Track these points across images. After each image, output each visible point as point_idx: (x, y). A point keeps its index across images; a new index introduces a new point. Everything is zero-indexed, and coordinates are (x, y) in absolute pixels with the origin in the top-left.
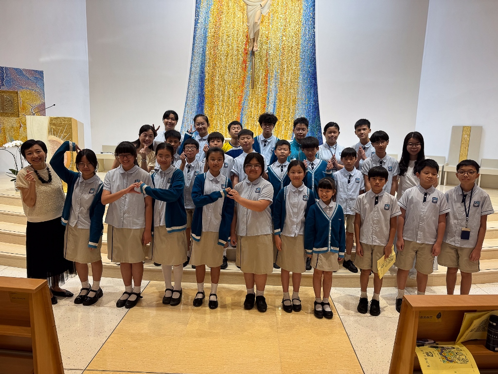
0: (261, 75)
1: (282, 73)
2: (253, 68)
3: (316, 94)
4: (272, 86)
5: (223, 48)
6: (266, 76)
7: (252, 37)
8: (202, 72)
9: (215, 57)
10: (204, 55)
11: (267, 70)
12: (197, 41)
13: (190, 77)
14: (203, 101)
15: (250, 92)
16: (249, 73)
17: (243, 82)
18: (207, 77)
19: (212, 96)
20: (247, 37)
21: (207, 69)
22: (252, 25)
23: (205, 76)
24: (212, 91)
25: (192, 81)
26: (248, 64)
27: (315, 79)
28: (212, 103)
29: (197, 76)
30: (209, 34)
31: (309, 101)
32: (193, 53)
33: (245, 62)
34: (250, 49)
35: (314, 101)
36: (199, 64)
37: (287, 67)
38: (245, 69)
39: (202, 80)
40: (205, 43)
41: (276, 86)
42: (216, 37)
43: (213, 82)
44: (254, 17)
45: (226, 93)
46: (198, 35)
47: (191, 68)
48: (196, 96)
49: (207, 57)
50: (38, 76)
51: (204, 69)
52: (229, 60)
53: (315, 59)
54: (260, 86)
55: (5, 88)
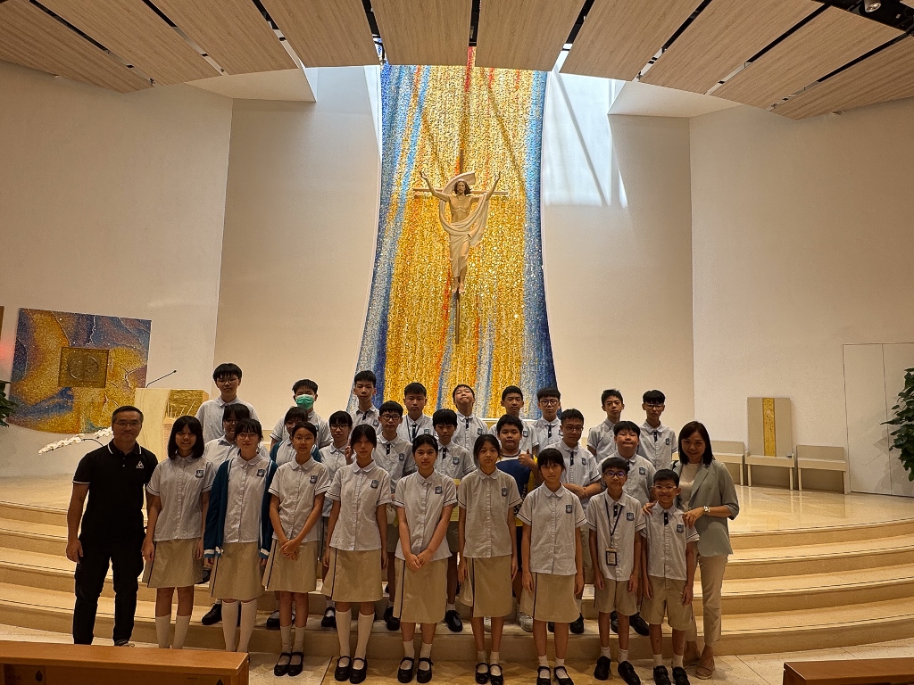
0: (469, 324)
1: (499, 321)
2: (458, 315)
3: (549, 352)
5: (415, 289)
6: (477, 326)
7: (456, 275)
8: (384, 321)
9: (403, 299)
10: (387, 298)
11: (479, 319)
12: (378, 279)
13: (366, 328)
15: (455, 346)
16: (452, 323)
17: (444, 335)
18: (390, 328)
19: (397, 355)
21: (390, 317)
22: (456, 260)
23: (387, 327)
24: (398, 346)
25: (368, 333)
26: (451, 310)
27: (547, 330)
28: (397, 364)
29: (376, 327)
30: (395, 272)
31: (540, 361)
32: (371, 296)
33: (445, 307)
34: (454, 291)
35: (547, 361)
36: (381, 309)
37: (507, 315)
38: (446, 317)
39: (383, 331)
40: (389, 282)
41: (491, 340)
42: (405, 274)
43: (398, 335)
44: (460, 250)
45: (418, 349)
46: (379, 273)
47: (368, 316)
48: (374, 354)
49: (392, 301)
50: (142, 328)
51: (386, 317)
52: (423, 304)
53: (545, 304)
54: (467, 339)
55: (90, 345)
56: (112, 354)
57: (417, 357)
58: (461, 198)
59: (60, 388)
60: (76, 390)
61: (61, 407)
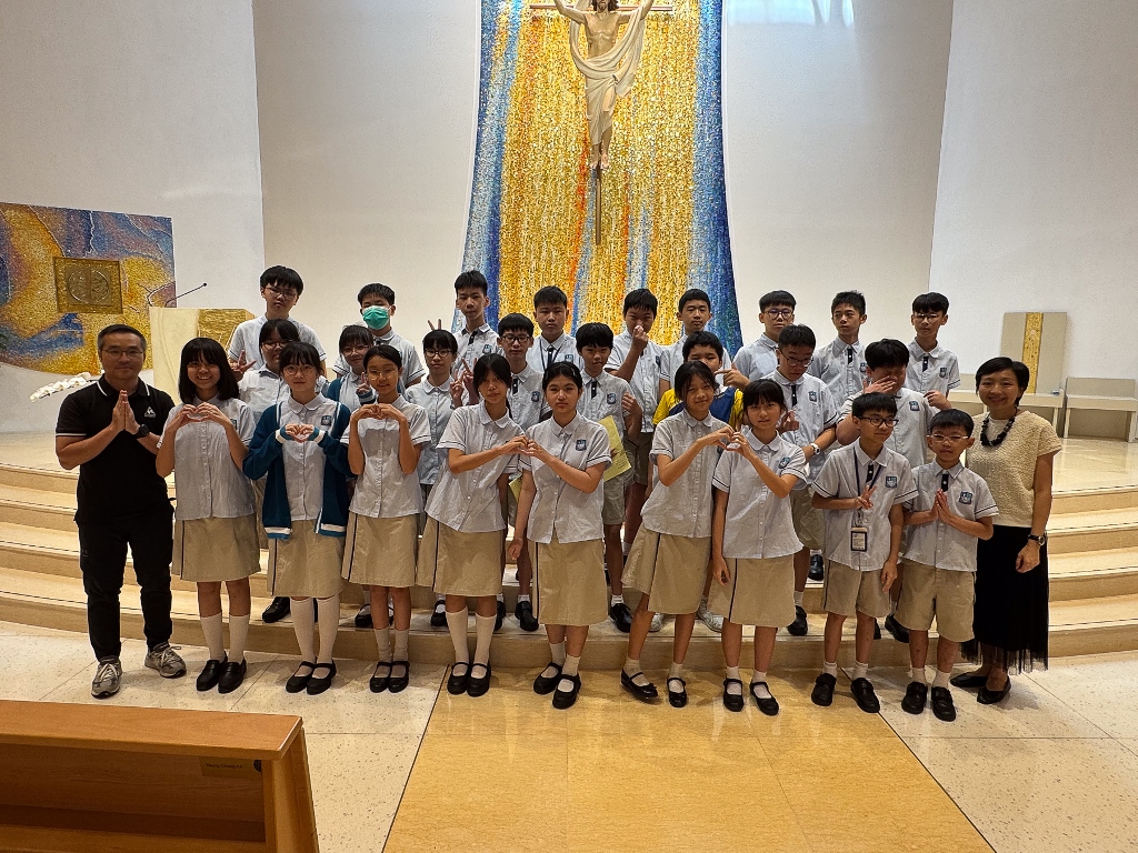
0: (616, 214)
1: (657, 210)
2: (598, 202)
4: (637, 239)
6: (626, 218)
7: (595, 142)
8: (495, 213)
9: (521, 179)
10: (497, 180)
11: (628, 208)
12: (484, 153)
13: (470, 224)
15: (594, 247)
16: (590, 213)
17: (579, 232)
18: (504, 223)
21: (504, 207)
22: (597, 118)
23: (500, 222)
24: (516, 250)
25: (474, 231)
26: (589, 195)
27: (725, 223)
28: (515, 276)
29: (485, 223)
30: (507, 138)
31: (713, 267)
32: (475, 177)
33: (581, 191)
34: (593, 165)
35: (724, 267)
36: (489, 196)
37: (668, 200)
38: (581, 205)
39: (494, 228)
40: (500, 155)
41: (645, 239)
42: (522, 143)
43: (516, 231)
44: (602, 101)
45: (544, 254)
46: (485, 141)
47: (472, 207)
49: (505, 185)
50: (161, 228)
51: (498, 207)
52: (550, 187)
54: (612, 236)
55: (93, 254)
56: (124, 267)
58: (602, 15)
59: (61, 315)
60: (84, 317)
61: (68, 340)
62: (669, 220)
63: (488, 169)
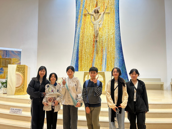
0: (100, 49)
1: (108, 48)
2: (97, 47)
3: (122, 55)
4: (104, 53)
5: (85, 40)
6: (102, 49)
7: (96, 35)
8: (78, 49)
9: (83, 43)
10: (78, 43)
11: (102, 47)
12: (76, 38)
13: (73, 51)
14: (78, 60)
15: (96, 55)
16: (95, 49)
17: (93, 52)
19: (81, 57)
20: (94, 36)
21: (79, 48)
22: (96, 31)
24: (82, 55)
25: (74, 52)
27: (122, 49)
28: (81, 60)
29: (76, 51)
30: (80, 36)
31: (120, 58)
32: (74, 43)
33: (94, 45)
34: (96, 40)
36: (77, 46)
37: (110, 45)
38: (94, 47)
39: (78, 52)
40: (79, 39)
41: (106, 53)
42: (83, 37)
43: (82, 53)
44: (96, 28)
45: (87, 56)
46: (76, 37)
47: (74, 48)
48: (76, 58)
49: (80, 44)
50: (19, 53)
51: (78, 48)
52: (88, 44)
53: (121, 42)
54: (100, 53)
56: (12, 60)
57: (87, 58)
58: (96, 14)
60: (4, 68)
61: (1, 72)
62: (111, 49)
63: (77, 41)
